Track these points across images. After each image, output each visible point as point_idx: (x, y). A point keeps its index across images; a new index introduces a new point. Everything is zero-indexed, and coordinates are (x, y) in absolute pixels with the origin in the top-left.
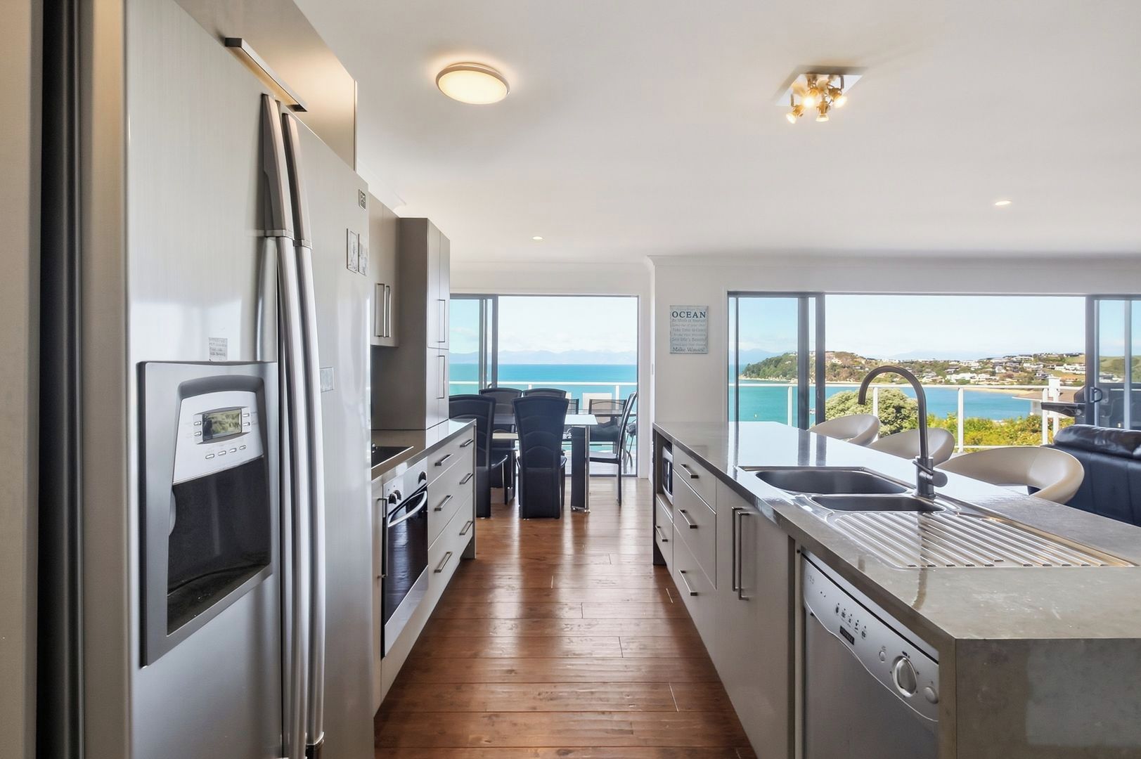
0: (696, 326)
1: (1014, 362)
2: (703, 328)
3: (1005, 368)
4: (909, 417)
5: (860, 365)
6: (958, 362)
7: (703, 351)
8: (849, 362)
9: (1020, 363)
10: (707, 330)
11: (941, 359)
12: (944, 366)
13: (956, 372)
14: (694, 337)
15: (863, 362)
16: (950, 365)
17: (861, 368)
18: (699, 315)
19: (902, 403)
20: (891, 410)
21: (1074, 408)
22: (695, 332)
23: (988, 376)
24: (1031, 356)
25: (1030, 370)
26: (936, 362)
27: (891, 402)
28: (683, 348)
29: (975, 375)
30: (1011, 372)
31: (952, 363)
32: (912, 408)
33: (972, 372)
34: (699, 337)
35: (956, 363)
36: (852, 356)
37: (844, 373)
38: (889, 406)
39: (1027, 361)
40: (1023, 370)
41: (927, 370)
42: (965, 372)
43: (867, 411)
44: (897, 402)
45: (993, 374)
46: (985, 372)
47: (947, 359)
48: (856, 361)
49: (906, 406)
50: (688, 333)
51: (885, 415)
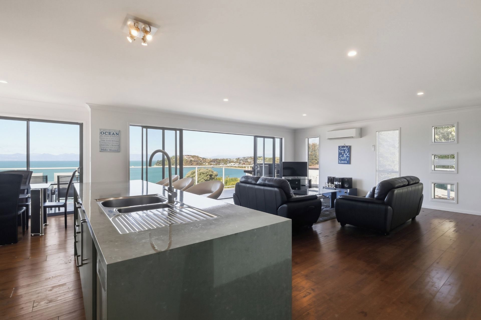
0: (113, 139)
1: (245, 159)
2: (118, 140)
3: (243, 162)
4: (214, 178)
5: (200, 160)
6: (230, 159)
7: (118, 151)
8: (196, 159)
9: (247, 159)
10: (119, 141)
11: (225, 158)
12: (226, 161)
13: (230, 163)
14: (112, 144)
15: (201, 159)
16: (228, 160)
17: (201, 162)
18: (115, 134)
19: (212, 174)
20: (209, 176)
21: (251, 171)
22: (114, 142)
23: (238, 164)
24: (249, 157)
25: (249, 162)
26: (224, 159)
27: (208, 173)
28: (107, 149)
29: (235, 163)
30: (244, 163)
31: (229, 160)
32: (215, 175)
33: (234, 163)
34: (116, 144)
35: (230, 160)
36: (198, 157)
37: (195, 163)
38: (208, 175)
39: (249, 159)
40: (248, 162)
41: (221, 162)
42: (232, 163)
43: (201, 177)
44: (210, 173)
45: (240, 163)
46: (238, 163)
47: (227, 158)
48: (199, 159)
49: (213, 174)
50: (110, 142)
51: (206, 178)
